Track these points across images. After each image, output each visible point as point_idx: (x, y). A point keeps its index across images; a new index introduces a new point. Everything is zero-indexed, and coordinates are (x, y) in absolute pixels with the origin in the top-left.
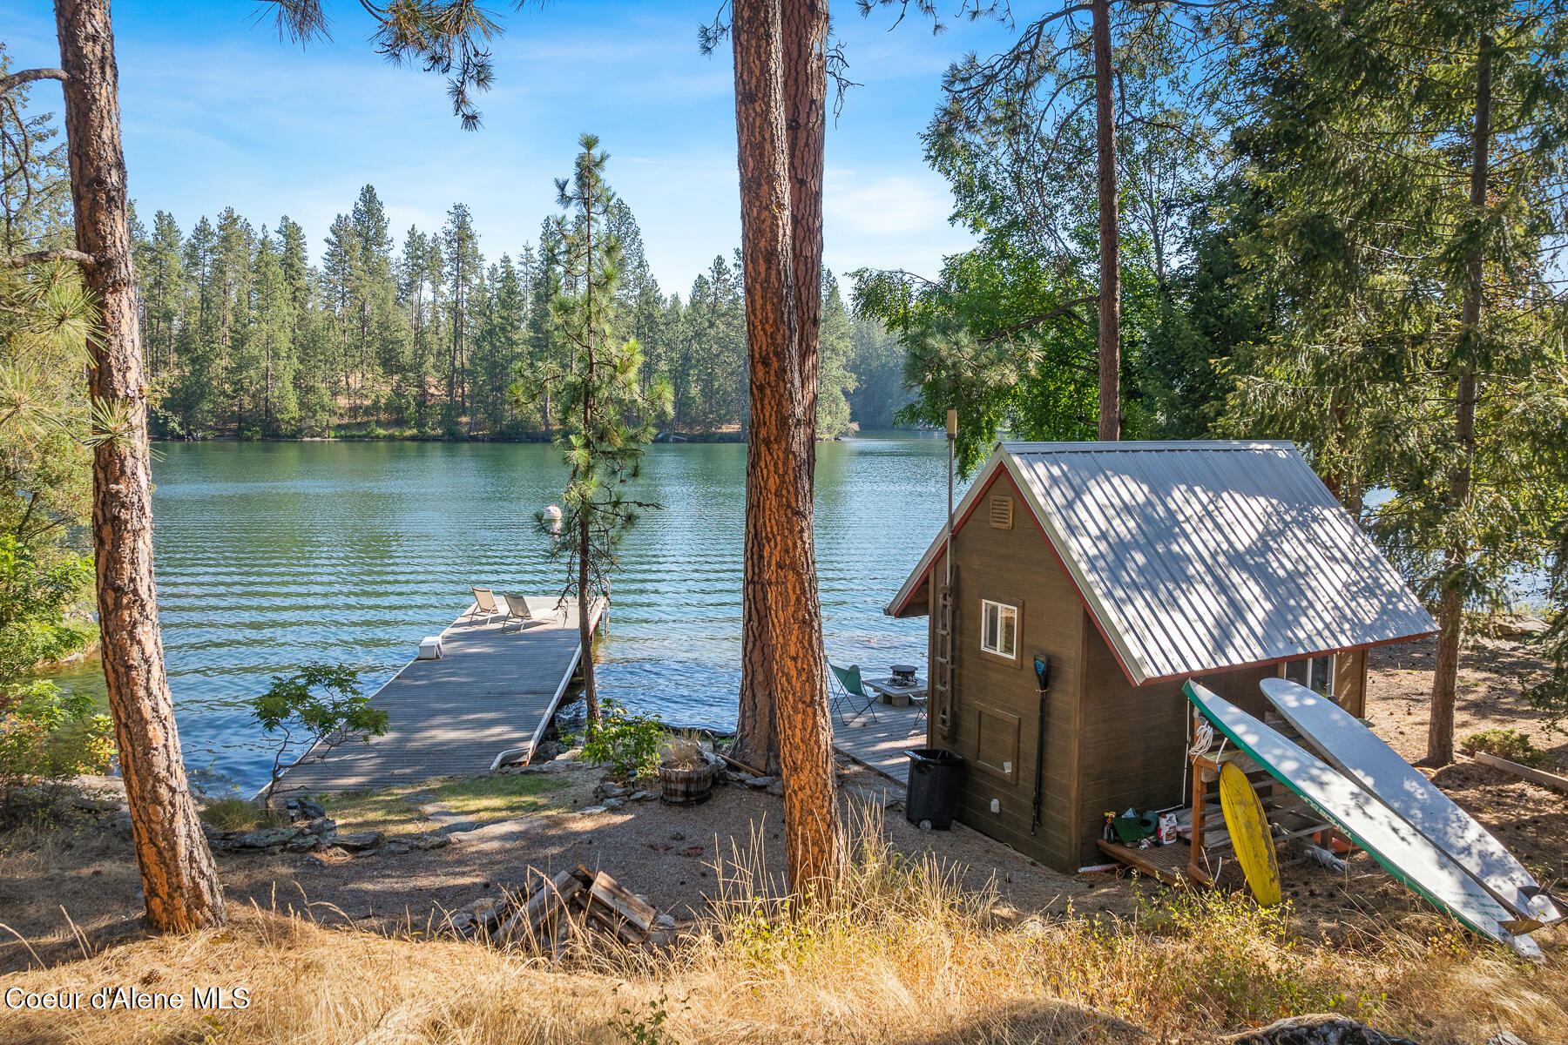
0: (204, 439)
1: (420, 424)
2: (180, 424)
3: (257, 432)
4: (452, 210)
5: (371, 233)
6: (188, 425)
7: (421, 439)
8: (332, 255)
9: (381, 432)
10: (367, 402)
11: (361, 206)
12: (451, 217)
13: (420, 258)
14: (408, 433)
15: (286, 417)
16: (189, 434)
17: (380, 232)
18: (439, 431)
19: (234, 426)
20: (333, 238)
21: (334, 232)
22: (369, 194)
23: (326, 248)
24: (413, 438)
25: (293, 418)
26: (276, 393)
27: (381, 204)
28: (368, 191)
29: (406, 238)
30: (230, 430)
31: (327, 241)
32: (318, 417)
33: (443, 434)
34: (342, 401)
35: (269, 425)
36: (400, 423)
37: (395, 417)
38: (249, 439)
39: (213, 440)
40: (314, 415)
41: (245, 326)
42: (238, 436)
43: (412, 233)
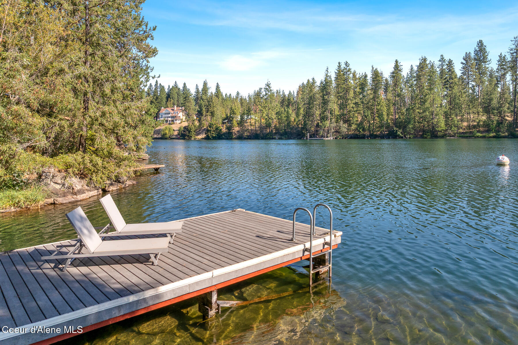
0: (410, 138)
1: (497, 131)
2: (401, 133)
3: (429, 135)
4: (513, 39)
5: (481, 58)
6: (404, 133)
7: (497, 137)
8: (464, 68)
9: (479, 134)
10: (475, 124)
11: (477, 49)
12: (513, 42)
13: (504, 65)
14: (492, 135)
15: (440, 129)
16: (405, 137)
17: (485, 58)
18: (507, 134)
19: (421, 133)
20: (464, 62)
21: (464, 60)
22: (481, 44)
23: (461, 66)
24: (494, 137)
25: (443, 130)
26: (436, 120)
27: (485, 46)
28: (480, 42)
29: (498, 58)
30: (419, 135)
31: (462, 63)
32: (453, 129)
33: (508, 136)
34: (465, 124)
35: (433, 133)
36: (488, 131)
37: (487, 129)
38: (426, 138)
39: (413, 138)
40: (451, 128)
41: (425, 96)
42: (422, 137)
43: (500, 56)
